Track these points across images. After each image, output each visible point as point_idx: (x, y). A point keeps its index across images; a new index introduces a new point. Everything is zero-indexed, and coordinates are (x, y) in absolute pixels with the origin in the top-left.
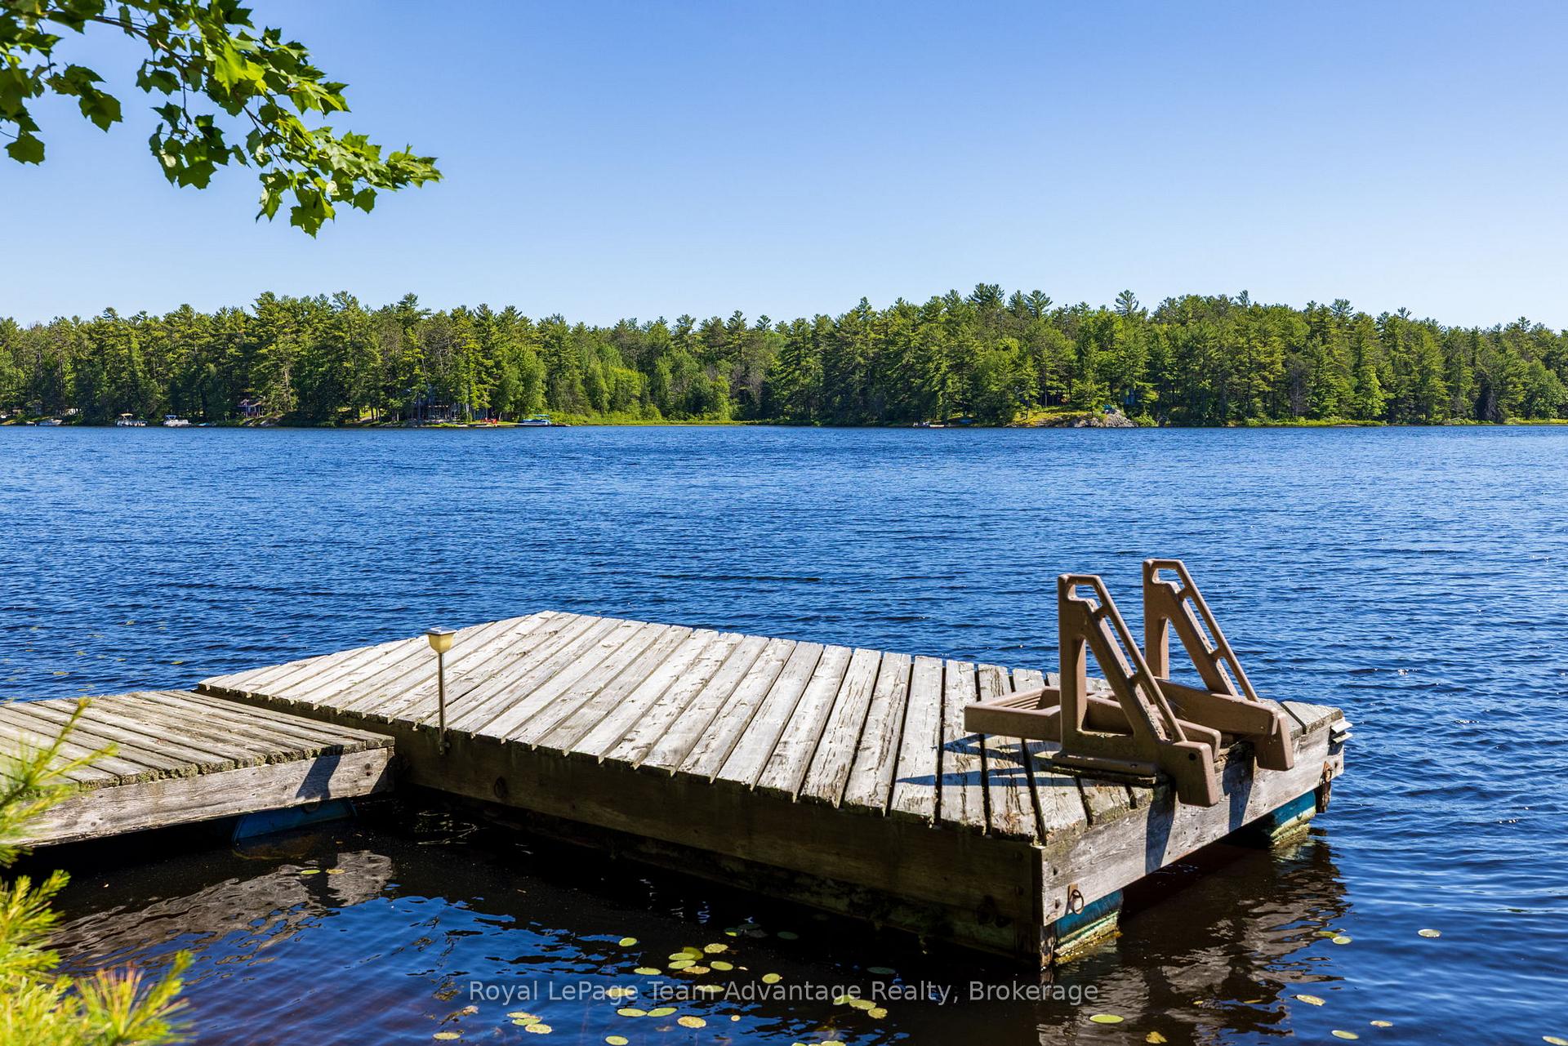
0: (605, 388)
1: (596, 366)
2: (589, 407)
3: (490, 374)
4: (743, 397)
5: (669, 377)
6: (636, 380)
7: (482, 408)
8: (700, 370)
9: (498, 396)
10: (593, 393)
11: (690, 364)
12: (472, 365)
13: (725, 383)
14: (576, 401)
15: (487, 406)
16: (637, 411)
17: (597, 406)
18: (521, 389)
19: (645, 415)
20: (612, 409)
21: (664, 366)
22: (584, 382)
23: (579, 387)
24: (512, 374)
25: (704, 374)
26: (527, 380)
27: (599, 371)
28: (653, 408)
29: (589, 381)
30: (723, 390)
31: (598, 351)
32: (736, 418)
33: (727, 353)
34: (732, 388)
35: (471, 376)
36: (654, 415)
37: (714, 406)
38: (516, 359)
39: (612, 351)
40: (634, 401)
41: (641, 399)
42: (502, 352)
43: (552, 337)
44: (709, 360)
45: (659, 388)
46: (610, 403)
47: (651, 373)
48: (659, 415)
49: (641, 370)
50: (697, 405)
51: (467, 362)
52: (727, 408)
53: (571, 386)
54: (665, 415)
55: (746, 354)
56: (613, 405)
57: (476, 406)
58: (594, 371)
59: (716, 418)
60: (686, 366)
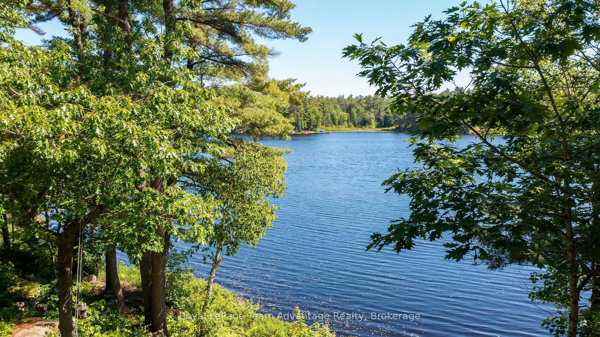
0: (337, 118)
1: (334, 112)
2: (332, 124)
3: (307, 117)
4: (378, 120)
5: (355, 114)
6: (346, 115)
7: (305, 128)
8: (365, 112)
9: (309, 124)
10: (333, 120)
11: (362, 110)
12: (302, 115)
13: (373, 116)
14: (328, 123)
15: (306, 127)
16: (346, 125)
17: (334, 124)
18: (316, 121)
19: (349, 126)
20: (339, 124)
21: (354, 111)
22: (331, 117)
23: (330, 118)
24: (313, 117)
25: (367, 113)
26: (317, 118)
27: (335, 113)
28: (351, 124)
29: (332, 116)
30: (373, 118)
31: (334, 107)
32: (377, 127)
33: (373, 106)
34: (375, 118)
35: (302, 118)
36: (351, 126)
37: (370, 124)
38: (314, 112)
39: (338, 106)
40: (345, 122)
41: (348, 121)
42: (310, 111)
43: (322, 103)
44: (368, 109)
45: (353, 117)
46: (338, 122)
47: (350, 113)
48: (353, 126)
49: (347, 112)
50: (364, 123)
51: (301, 114)
52: (374, 123)
53: (327, 118)
54: (355, 126)
55: (379, 107)
56: (339, 123)
57: (303, 127)
58: (334, 113)
59: (371, 127)
60: (361, 111)
